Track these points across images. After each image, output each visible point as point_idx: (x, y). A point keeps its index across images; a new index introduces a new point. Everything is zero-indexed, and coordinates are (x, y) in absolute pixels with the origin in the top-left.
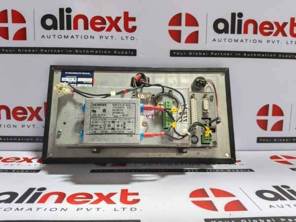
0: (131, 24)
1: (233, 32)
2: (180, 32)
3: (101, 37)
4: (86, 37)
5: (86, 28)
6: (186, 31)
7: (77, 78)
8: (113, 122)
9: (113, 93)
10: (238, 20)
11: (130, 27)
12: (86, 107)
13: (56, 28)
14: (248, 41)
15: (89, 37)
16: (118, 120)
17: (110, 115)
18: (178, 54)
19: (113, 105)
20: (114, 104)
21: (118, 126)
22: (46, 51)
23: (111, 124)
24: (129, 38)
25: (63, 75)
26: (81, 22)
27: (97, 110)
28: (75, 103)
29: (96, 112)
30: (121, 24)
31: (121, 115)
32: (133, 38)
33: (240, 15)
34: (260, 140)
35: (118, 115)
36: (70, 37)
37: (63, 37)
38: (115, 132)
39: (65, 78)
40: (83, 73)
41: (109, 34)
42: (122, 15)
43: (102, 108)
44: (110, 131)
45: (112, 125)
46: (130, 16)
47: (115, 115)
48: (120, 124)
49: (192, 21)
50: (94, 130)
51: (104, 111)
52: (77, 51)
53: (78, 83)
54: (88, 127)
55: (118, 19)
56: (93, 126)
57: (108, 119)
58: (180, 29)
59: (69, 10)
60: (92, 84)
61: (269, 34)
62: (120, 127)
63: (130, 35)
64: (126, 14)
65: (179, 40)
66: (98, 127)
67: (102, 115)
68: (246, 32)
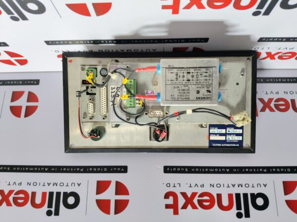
0: (170, 201)
1: (58, 194)
2: (117, 193)
3: (203, 186)
4: (219, 186)
5: (219, 196)
6: (110, 194)
7: (226, 140)
8: (189, 80)
9: (189, 112)
10: (51, 207)
11: (171, 198)
12: (218, 96)
13: (252, 195)
14: (42, 184)
15: (215, 186)
16: (184, 82)
17: (192, 87)
18: (119, 169)
19: (189, 98)
20: (187, 99)
21: (183, 76)
22: (261, 170)
23: (191, 79)
24: (172, 185)
25: (241, 142)
26: (225, 202)
27: (206, 93)
28: (228, 106)
29: (207, 91)
30: (181, 201)
31: (180, 88)
32: (168, 185)
33: (49, 213)
34: (36, 82)
35: (183, 88)
36: (236, 186)
37: (243, 186)
38: (187, 69)
39: (239, 139)
40: (220, 145)
41: (194, 190)
42: (180, 211)
43: (200, 95)
44: (192, 70)
45: (189, 77)
46: (171, 210)
47: (186, 88)
48: (181, 78)
49: (103, 206)
50: (208, 71)
51: (198, 92)
52: (228, 170)
53: (225, 135)
54: (214, 75)
55: (185, 207)
56: (210, 75)
57: (194, 83)
58: (117, 196)
59: (239, 215)
60: (210, 134)
61: (18, 193)
62: (181, 75)
63: (171, 189)
64: (176, 212)
65: (118, 184)
66: (204, 74)
67: (200, 88)
68: (44, 194)
